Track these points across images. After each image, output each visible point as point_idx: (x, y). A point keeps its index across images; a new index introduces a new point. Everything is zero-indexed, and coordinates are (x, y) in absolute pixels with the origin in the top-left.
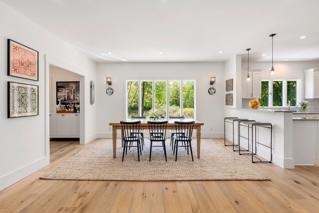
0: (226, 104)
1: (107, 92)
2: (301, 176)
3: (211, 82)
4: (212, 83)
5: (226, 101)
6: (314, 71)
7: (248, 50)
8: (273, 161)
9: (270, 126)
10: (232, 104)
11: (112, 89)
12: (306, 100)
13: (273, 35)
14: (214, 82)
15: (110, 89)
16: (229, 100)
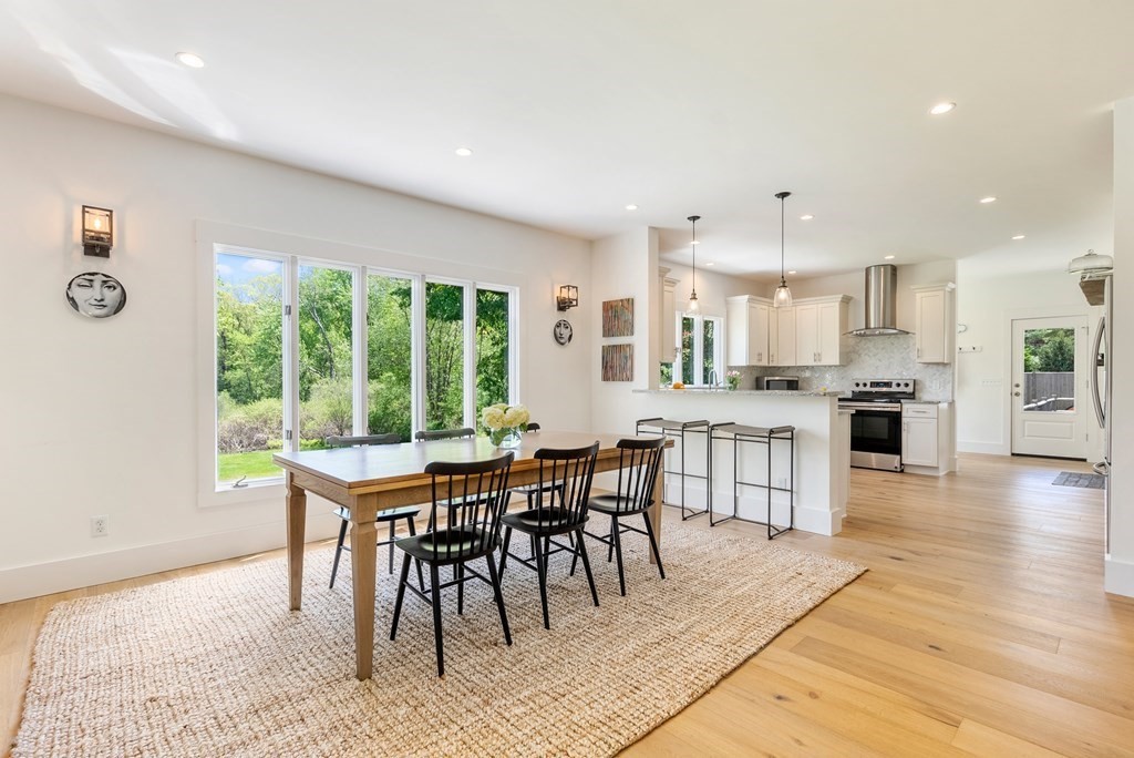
0: (606, 378)
1: (72, 300)
2: (884, 545)
3: (559, 303)
4: (563, 305)
5: (605, 366)
6: (749, 300)
7: (694, 218)
8: (797, 525)
9: (788, 435)
10: (630, 379)
11: (108, 283)
12: (736, 368)
13: (784, 195)
14: (574, 303)
15: (97, 284)
16: (615, 365)
